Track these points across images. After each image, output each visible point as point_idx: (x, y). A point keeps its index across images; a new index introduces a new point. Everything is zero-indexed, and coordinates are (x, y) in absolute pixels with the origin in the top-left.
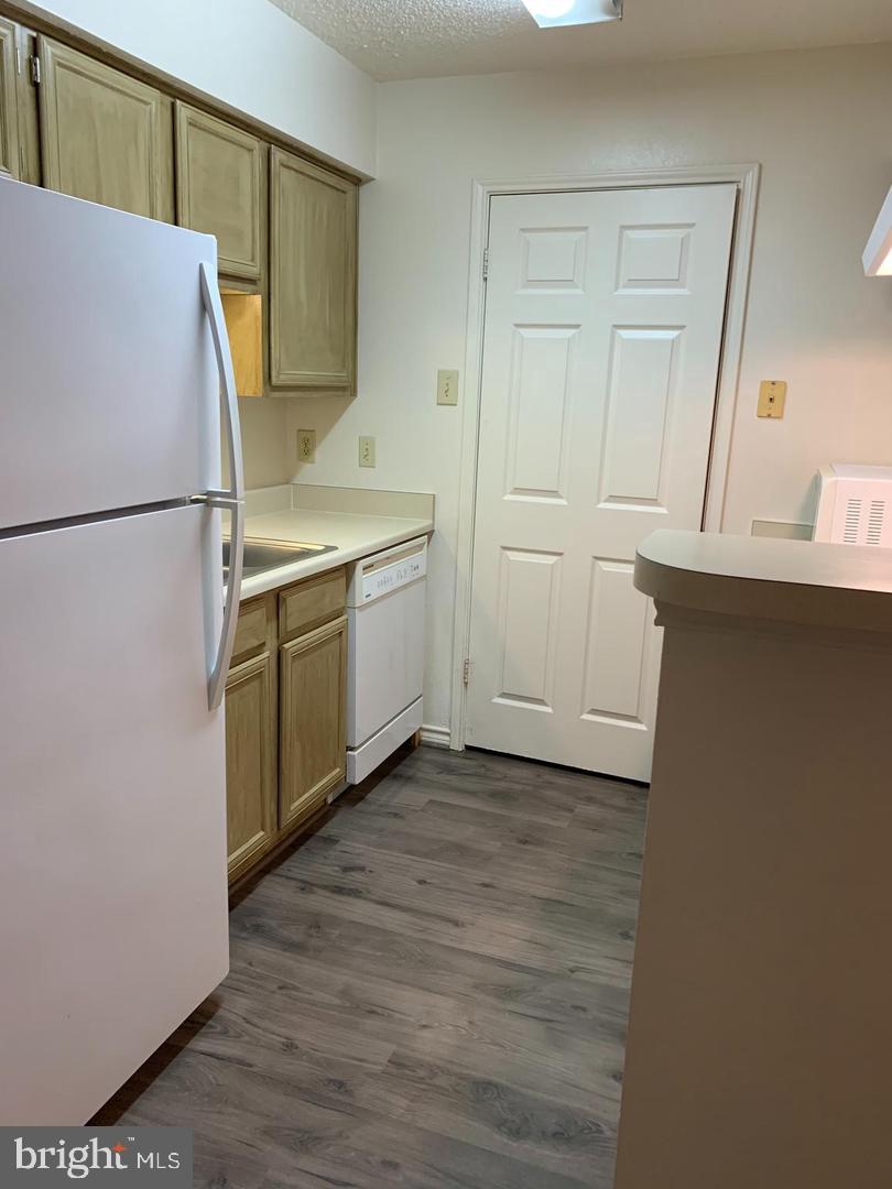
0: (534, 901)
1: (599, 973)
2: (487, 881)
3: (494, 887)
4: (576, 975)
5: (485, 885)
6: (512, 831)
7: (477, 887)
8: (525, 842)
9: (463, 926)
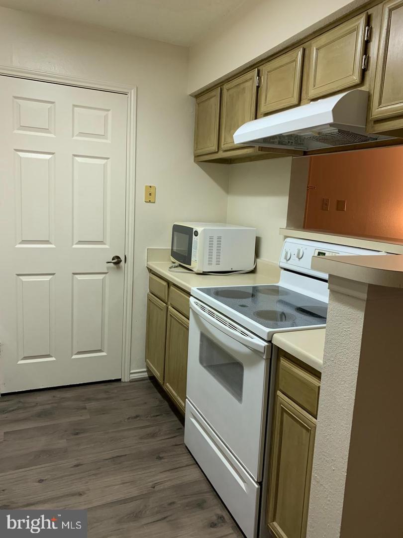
0: (107, 462)
1: (165, 482)
2: (76, 462)
3: (82, 465)
4: (157, 488)
5: (77, 466)
6: (66, 431)
7: (72, 469)
8: (77, 434)
9: (84, 493)
